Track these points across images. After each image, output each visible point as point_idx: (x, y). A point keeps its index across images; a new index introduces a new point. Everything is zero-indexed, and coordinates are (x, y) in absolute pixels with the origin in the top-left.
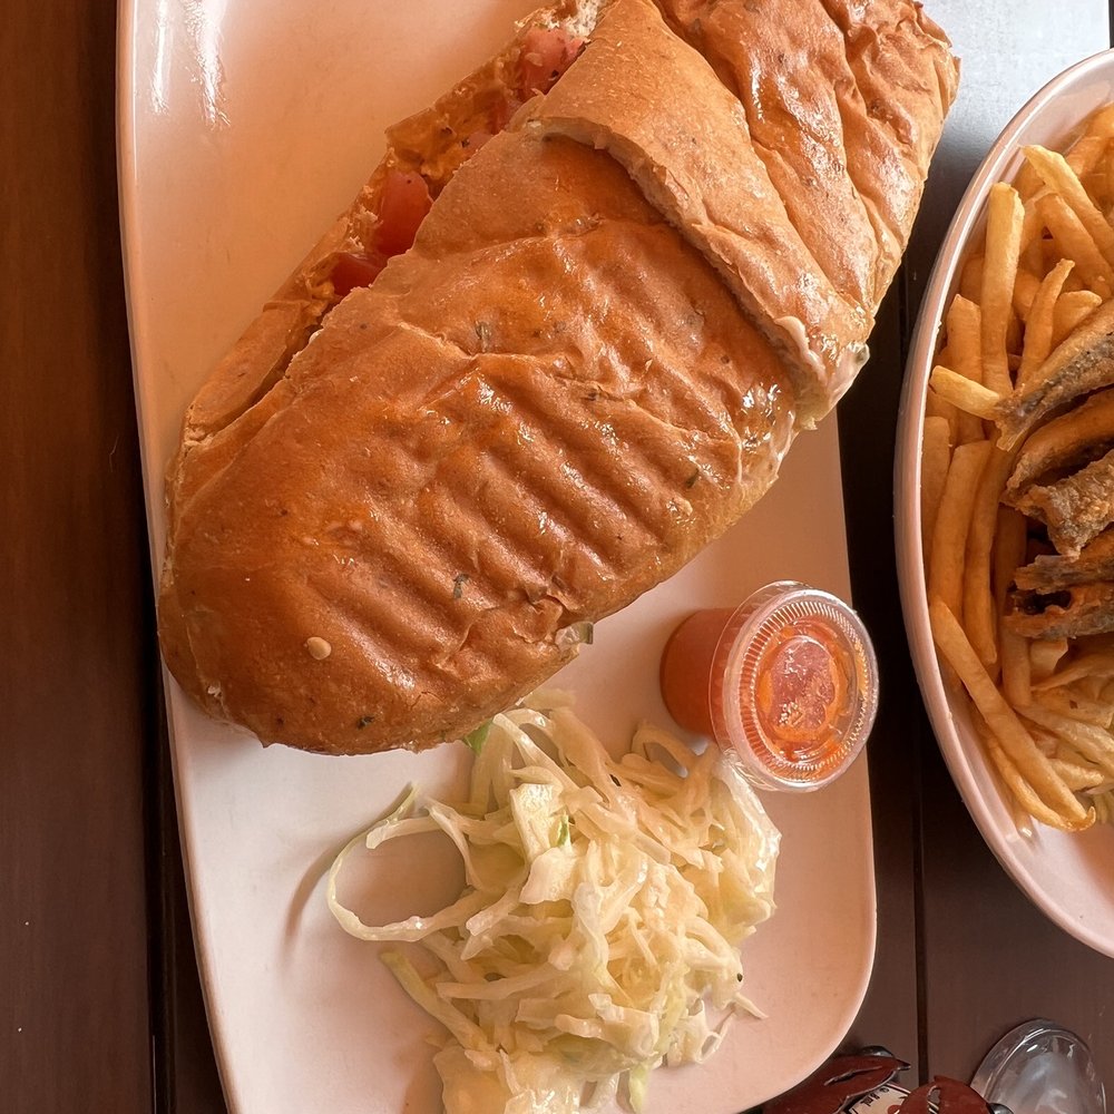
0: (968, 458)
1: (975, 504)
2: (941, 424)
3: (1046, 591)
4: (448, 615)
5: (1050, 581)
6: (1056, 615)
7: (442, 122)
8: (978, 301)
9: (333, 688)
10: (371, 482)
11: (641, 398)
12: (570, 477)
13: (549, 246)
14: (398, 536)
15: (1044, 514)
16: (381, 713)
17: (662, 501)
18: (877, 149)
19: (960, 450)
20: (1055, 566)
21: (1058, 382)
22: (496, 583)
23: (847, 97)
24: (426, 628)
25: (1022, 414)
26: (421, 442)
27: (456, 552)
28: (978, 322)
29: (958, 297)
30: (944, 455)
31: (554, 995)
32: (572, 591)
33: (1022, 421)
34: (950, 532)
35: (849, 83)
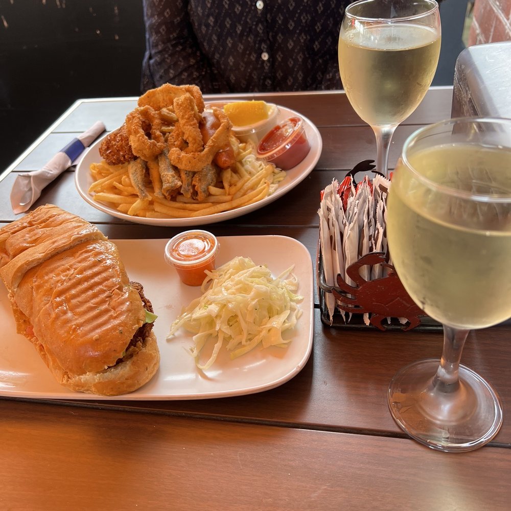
0: (157, 208)
1: (170, 207)
2: (148, 214)
3: (191, 190)
4: (105, 312)
5: (189, 189)
6: (197, 188)
7: (22, 321)
8: (120, 204)
9: (108, 337)
10: (66, 324)
11: (75, 269)
12: (86, 285)
13: (35, 286)
14: (81, 320)
15: (168, 190)
16: (121, 328)
17: (101, 267)
18: (53, 221)
19: (156, 210)
20: (184, 188)
21: (138, 186)
22: (103, 302)
23: (40, 227)
24: (105, 318)
25: (144, 194)
26: (62, 313)
27: (91, 309)
28: (125, 204)
29: (118, 209)
30: (156, 214)
31: (246, 311)
32: (113, 287)
33: (145, 194)
34: (176, 213)
35: (38, 226)
